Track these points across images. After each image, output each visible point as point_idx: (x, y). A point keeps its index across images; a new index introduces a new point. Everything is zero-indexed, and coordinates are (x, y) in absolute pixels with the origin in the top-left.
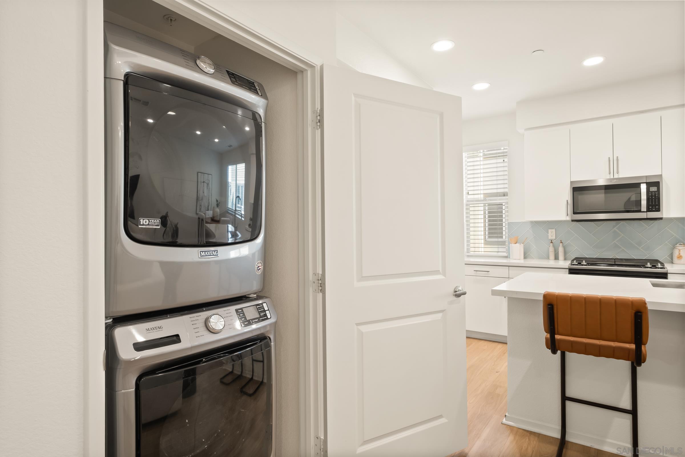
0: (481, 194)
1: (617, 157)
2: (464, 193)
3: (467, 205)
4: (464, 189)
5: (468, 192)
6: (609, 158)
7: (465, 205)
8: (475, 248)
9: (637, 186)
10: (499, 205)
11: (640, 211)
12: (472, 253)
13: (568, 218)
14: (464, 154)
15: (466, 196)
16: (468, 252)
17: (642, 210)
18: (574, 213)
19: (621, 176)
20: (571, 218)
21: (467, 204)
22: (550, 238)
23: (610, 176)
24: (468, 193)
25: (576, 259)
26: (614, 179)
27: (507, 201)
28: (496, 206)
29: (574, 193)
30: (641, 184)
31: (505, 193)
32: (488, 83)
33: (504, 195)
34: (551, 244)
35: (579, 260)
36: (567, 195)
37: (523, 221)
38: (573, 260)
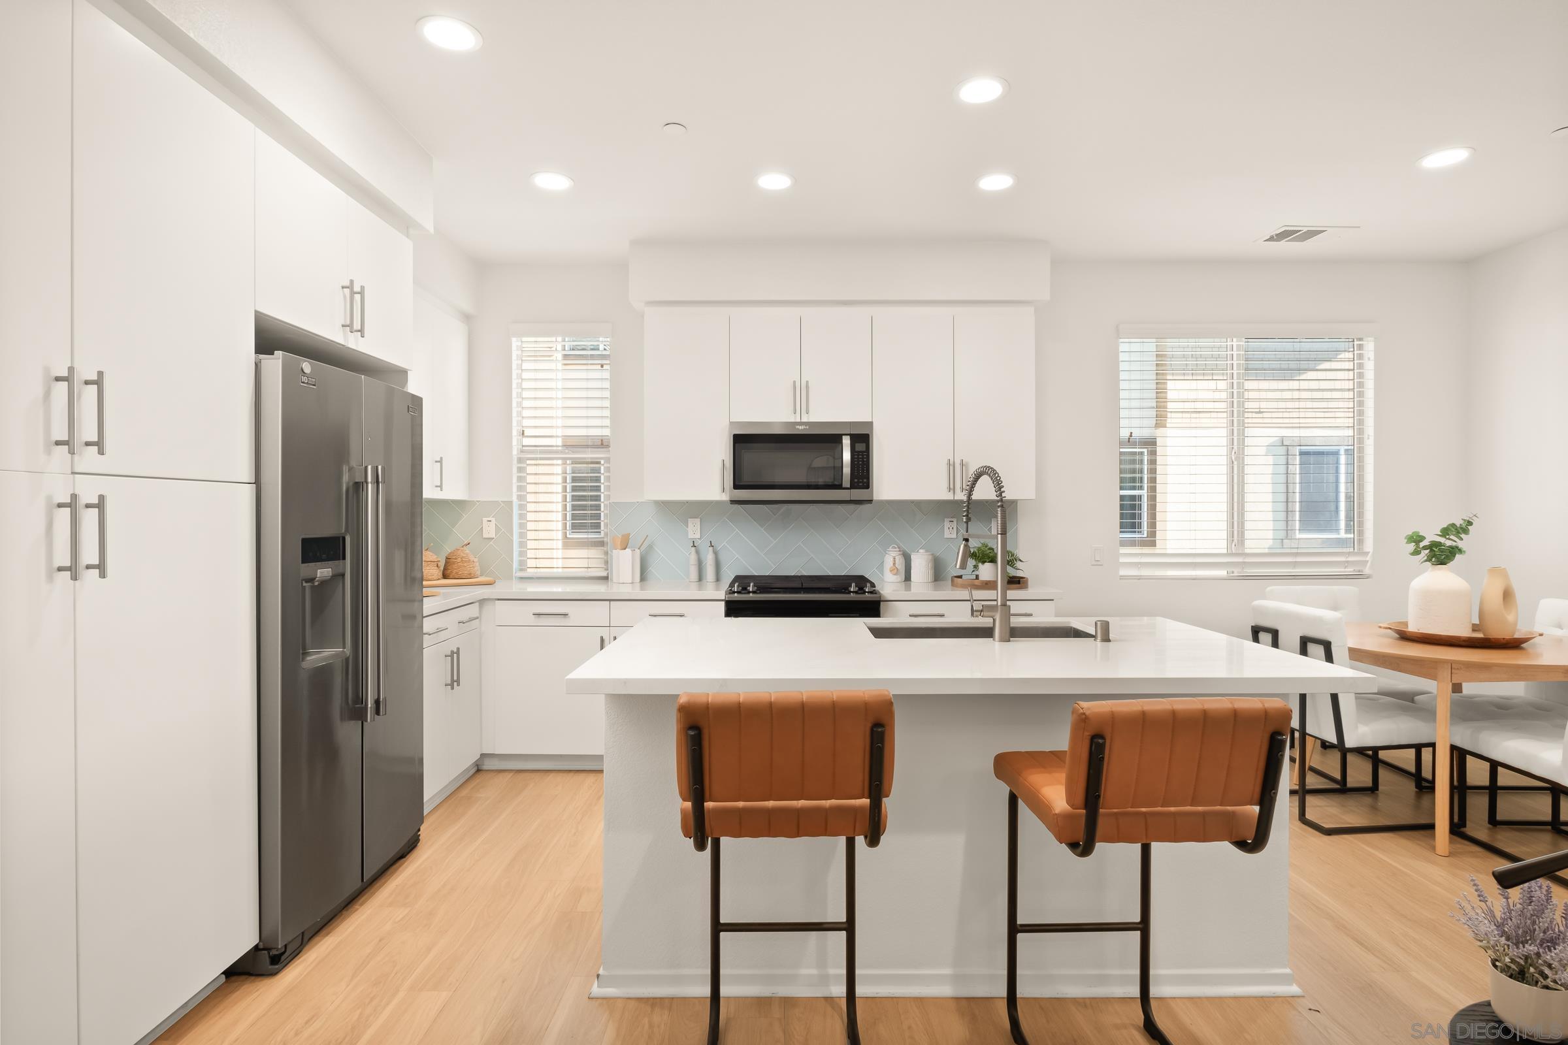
0: (557, 436)
1: (807, 382)
2: (515, 433)
3: (520, 460)
4: (514, 423)
5: (523, 431)
6: (794, 382)
7: (515, 461)
8: (537, 560)
9: (836, 439)
10: (592, 463)
11: (839, 487)
12: (530, 572)
13: (725, 497)
14: (514, 339)
15: (518, 440)
16: (521, 570)
17: (844, 486)
18: (736, 486)
19: (814, 418)
20: (730, 496)
21: (520, 458)
22: (691, 536)
23: (795, 418)
24: (523, 434)
25: (738, 579)
26: (801, 423)
27: (608, 456)
28: (585, 465)
29: (736, 445)
30: (843, 437)
31: (603, 438)
32: (572, 179)
33: (603, 444)
34: (693, 548)
35: (742, 581)
36: (723, 452)
37: (640, 501)
38: (732, 585)
